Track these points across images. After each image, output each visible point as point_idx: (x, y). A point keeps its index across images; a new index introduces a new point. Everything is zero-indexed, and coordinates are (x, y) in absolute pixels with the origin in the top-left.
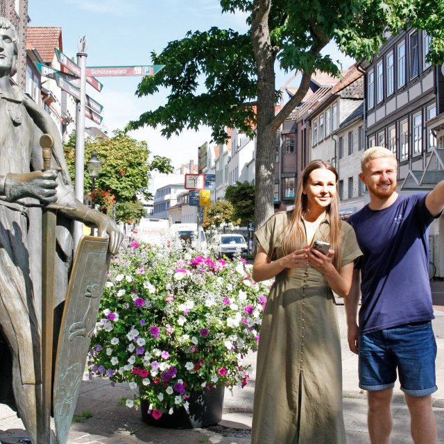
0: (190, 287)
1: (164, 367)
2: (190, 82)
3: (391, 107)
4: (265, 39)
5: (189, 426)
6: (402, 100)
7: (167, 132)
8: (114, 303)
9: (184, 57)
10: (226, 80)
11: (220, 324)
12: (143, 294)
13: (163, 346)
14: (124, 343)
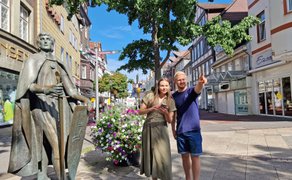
0: (126, 119)
1: (118, 146)
2: (135, 56)
3: (199, 61)
4: (156, 42)
5: (127, 165)
6: (202, 58)
7: (129, 71)
8: (103, 126)
9: (132, 49)
10: (146, 55)
11: (136, 131)
12: (112, 123)
13: (118, 139)
14: (105, 139)
